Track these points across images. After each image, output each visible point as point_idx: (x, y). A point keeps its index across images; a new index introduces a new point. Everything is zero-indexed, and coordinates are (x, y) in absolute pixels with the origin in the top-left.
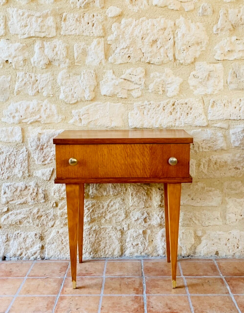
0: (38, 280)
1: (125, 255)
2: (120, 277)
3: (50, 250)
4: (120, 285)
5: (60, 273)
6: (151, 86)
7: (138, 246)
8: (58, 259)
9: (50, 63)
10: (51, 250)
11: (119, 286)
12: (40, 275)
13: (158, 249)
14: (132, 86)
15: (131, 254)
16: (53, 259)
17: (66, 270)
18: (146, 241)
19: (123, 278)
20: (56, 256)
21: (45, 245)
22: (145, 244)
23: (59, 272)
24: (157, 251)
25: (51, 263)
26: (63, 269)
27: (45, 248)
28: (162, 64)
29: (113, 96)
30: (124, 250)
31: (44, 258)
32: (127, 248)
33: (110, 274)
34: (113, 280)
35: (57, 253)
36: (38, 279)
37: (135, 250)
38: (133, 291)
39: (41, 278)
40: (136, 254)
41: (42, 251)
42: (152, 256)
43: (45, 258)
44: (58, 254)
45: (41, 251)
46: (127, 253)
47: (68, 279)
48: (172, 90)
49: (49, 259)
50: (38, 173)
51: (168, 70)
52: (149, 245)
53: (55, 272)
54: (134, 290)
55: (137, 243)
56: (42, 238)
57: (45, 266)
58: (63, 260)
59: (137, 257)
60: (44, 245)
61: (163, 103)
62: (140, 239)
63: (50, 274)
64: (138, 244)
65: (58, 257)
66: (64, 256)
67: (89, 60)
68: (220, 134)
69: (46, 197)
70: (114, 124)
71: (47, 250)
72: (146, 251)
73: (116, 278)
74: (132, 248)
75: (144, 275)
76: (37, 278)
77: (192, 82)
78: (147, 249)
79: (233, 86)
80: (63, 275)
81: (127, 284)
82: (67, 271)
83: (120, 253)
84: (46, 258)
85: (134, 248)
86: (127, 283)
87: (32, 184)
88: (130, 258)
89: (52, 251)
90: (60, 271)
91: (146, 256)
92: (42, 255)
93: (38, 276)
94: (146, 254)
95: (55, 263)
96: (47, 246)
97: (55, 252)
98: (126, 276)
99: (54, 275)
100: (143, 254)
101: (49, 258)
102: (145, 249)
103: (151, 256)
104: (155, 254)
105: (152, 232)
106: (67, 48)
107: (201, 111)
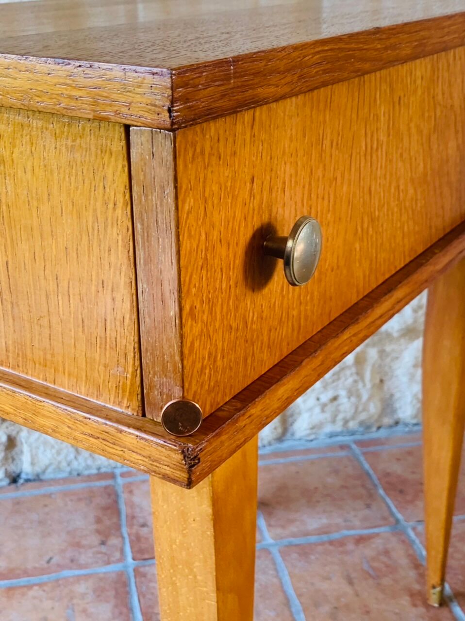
0: (31, 593)
1: (293, 434)
2: (325, 538)
3: (37, 448)
4: (351, 582)
5: (103, 543)
7: (335, 403)
8: (70, 473)
10: (42, 448)
11: (348, 589)
12: (30, 566)
13: (397, 405)
15: (312, 428)
16: (52, 476)
17: (118, 527)
18: (364, 385)
19: (341, 543)
20: (64, 464)
21: (18, 433)
22: (359, 397)
23: (95, 540)
24: (394, 411)
25: (49, 496)
26: (107, 522)
27: (18, 443)
30: (290, 420)
31: (19, 476)
32: (300, 414)
33: (283, 527)
34: (313, 557)
35: (66, 456)
36: (30, 587)
37: (327, 415)
38: (414, 610)
39: (40, 585)
40: (328, 429)
41: (9, 456)
42: (379, 428)
43: (23, 476)
44: (69, 459)
45: (6, 455)
47: (144, 575)
49: (37, 479)
52: (370, 398)
53: (84, 542)
54: (415, 605)
55: (335, 394)
57: (34, 516)
58: (90, 478)
59: (332, 435)
60: (14, 434)
62: (346, 380)
63: (69, 554)
64: (335, 398)
65: (68, 469)
66: (89, 462)
71: (26, 448)
72: (363, 416)
73: (316, 544)
74: (317, 410)
75: (399, 516)
76: (23, 581)
78: (364, 410)
80: (117, 555)
81: (371, 572)
82: (125, 530)
83: (280, 430)
84: (27, 474)
85: (323, 411)
86: (366, 567)
88: (311, 441)
89: (45, 451)
90: (98, 532)
91: (361, 429)
92: (13, 468)
93: (26, 573)
94: (361, 423)
95: (65, 494)
96: (28, 438)
97: (59, 453)
98: (346, 532)
99: (83, 559)
100: (352, 425)
101: (38, 475)
102: (360, 408)
103: (374, 429)
104: (387, 421)
105: (382, 353)
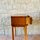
6: (21, 7)
9: (5, 4)
13: (23, 33)
14: (18, 7)
18: (21, 32)
28: (23, 3)
29: (15, 9)
46: (18, 34)
48: (25, 8)
50: (4, 21)
51: (24, 5)
55: (19, 32)
56: (4, 32)
61: (23, 10)
67: (11, 3)
68: (33, 15)
69: (5, 25)
70: (15, 13)
77: (28, 6)
79: (35, 7)
87: (3, 23)
92: (5, 34)
94: (21, 34)
98: (17, 38)
105: (22, 30)
106: (8, 1)
107: (29, 11)
